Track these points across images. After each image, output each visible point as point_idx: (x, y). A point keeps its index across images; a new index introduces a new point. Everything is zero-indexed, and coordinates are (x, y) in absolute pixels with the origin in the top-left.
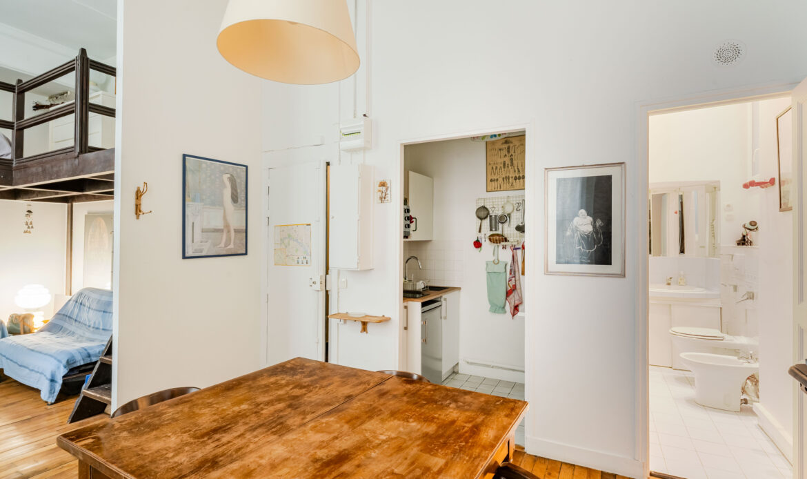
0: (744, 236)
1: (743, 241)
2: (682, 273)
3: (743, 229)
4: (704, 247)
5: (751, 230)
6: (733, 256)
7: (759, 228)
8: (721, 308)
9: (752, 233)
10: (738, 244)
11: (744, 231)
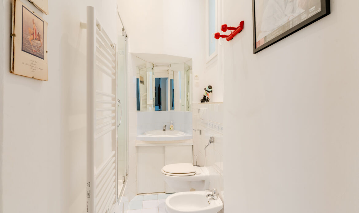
0: (205, 97)
1: (205, 100)
2: (172, 122)
3: (205, 91)
4: (183, 105)
5: (209, 92)
6: (199, 109)
7: (213, 91)
8: (193, 146)
9: (209, 94)
10: (202, 102)
11: (205, 93)
